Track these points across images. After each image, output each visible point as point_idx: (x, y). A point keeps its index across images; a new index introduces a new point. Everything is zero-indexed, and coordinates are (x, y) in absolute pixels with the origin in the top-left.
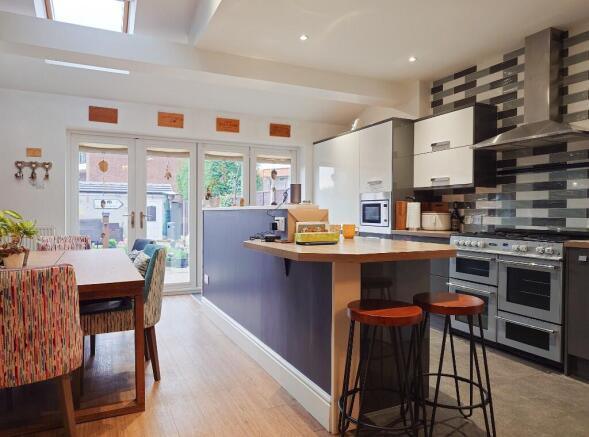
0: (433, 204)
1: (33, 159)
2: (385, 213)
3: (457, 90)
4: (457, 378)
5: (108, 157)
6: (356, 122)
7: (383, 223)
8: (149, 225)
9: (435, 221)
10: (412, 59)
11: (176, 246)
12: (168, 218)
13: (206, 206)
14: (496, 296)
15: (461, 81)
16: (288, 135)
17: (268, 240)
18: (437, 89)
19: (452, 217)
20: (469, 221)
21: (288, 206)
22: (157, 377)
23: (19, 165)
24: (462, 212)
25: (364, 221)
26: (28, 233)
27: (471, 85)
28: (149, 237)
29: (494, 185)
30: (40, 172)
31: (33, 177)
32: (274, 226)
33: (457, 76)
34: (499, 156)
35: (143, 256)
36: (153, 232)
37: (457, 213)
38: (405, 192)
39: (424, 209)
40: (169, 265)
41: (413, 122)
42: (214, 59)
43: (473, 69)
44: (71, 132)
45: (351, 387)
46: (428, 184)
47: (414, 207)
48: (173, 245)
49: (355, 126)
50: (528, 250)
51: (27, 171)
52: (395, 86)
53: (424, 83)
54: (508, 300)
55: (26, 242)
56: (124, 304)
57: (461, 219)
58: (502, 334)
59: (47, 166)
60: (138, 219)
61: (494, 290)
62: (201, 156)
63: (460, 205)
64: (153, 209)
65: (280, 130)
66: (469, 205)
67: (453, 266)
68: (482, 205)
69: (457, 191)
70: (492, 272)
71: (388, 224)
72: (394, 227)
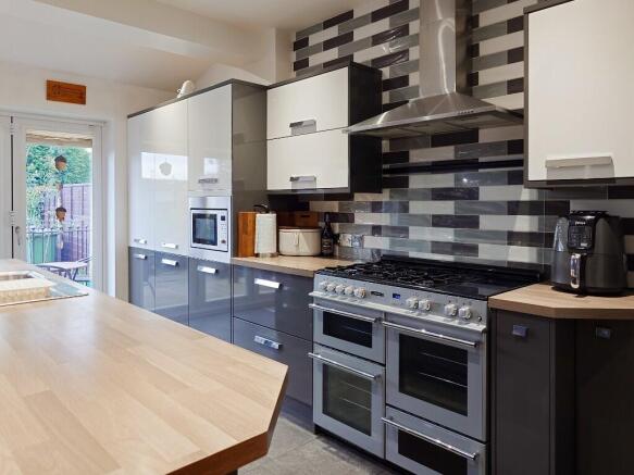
0: (298, 214)
2: (224, 231)
3: (328, 45)
7: (220, 246)
9: (299, 241)
14: (383, 381)
15: (333, 32)
18: (301, 43)
19: (322, 236)
24: (337, 227)
25: (196, 240)
27: (346, 38)
33: (328, 24)
34: (386, 146)
37: (330, 229)
38: (253, 196)
39: (282, 223)
41: (265, 89)
43: (349, 15)
46: (288, 186)
47: (265, 222)
49: (182, 91)
50: (432, 308)
52: (240, 32)
53: (282, 32)
57: (335, 238)
58: (393, 446)
61: (379, 370)
63: (334, 217)
65: (66, 92)
66: (347, 218)
67: (318, 325)
68: (364, 218)
69: (330, 196)
70: (377, 340)
71: (228, 247)
72: (236, 252)
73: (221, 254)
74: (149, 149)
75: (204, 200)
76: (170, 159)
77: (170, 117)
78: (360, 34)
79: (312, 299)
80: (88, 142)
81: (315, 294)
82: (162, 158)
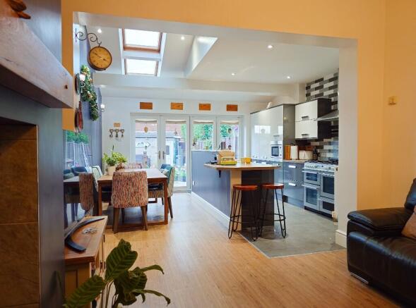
0: (306, 146)
1: (117, 128)
2: (281, 151)
3: (316, 89)
4: (280, 215)
5: (148, 125)
6: (269, 104)
7: (280, 156)
8: (167, 156)
9: (305, 155)
10: (289, 77)
11: (181, 169)
12: (177, 153)
13: (193, 149)
14: (320, 189)
15: (317, 85)
16: (236, 110)
17: (213, 163)
18: (308, 88)
19: (314, 153)
20: (322, 155)
21: (220, 151)
22: (172, 217)
23: (111, 131)
24: (318, 151)
25: (273, 155)
26: (124, 161)
27: (321, 87)
28: (167, 163)
29: (330, 138)
30: (120, 134)
31: (117, 136)
32: (216, 159)
33: (316, 82)
34: (332, 124)
35: (166, 170)
36: (169, 160)
37: (316, 151)
38: (290, 140)
39: (299, 149)
40: (177, 180)
41: (295, 105)
42: (195, 83)
43: (322, 79)
44: (132, 114)
45: (237, 214)
46: (301, 137)
47: (294, 149)
48: (179, 169)
49: (269, 106)
50: (330, 168)
51: (114, 134)
52: (287, 87)
53: (301, 85)
54: (324, 191)
55: (123, 164)
56: (160, 188)
57: (318, 155)
58: (321, 206)
59: (122, 131)
60: (162, 155)
61: (318, 187)
62: (192, 123)
63: (317, 147)
64: (168, 147)
65: (232, 108)
66: (321, 147)
67: (305, 177)
68: (326, 147)
69: (316, 140)
70: (318, 179)
71: (282, 157)
72: (284, 158)
73: (280, 159)
74: (257, 124)
75: (277, 142)
76: (265, 127)
77: (264, 114)
78: (326, 86)
79: (303, 170)
80: (237, 123)
81: (305, 168)
82: (261, 127)
